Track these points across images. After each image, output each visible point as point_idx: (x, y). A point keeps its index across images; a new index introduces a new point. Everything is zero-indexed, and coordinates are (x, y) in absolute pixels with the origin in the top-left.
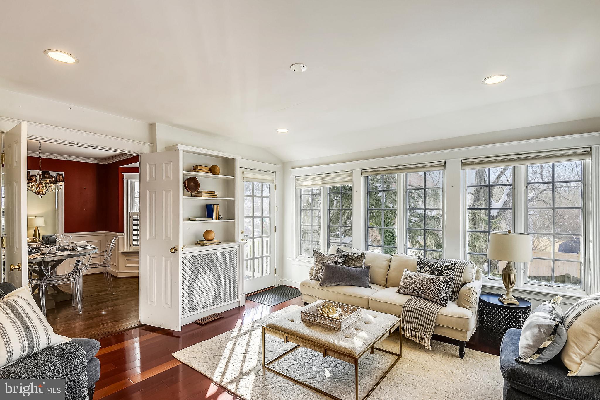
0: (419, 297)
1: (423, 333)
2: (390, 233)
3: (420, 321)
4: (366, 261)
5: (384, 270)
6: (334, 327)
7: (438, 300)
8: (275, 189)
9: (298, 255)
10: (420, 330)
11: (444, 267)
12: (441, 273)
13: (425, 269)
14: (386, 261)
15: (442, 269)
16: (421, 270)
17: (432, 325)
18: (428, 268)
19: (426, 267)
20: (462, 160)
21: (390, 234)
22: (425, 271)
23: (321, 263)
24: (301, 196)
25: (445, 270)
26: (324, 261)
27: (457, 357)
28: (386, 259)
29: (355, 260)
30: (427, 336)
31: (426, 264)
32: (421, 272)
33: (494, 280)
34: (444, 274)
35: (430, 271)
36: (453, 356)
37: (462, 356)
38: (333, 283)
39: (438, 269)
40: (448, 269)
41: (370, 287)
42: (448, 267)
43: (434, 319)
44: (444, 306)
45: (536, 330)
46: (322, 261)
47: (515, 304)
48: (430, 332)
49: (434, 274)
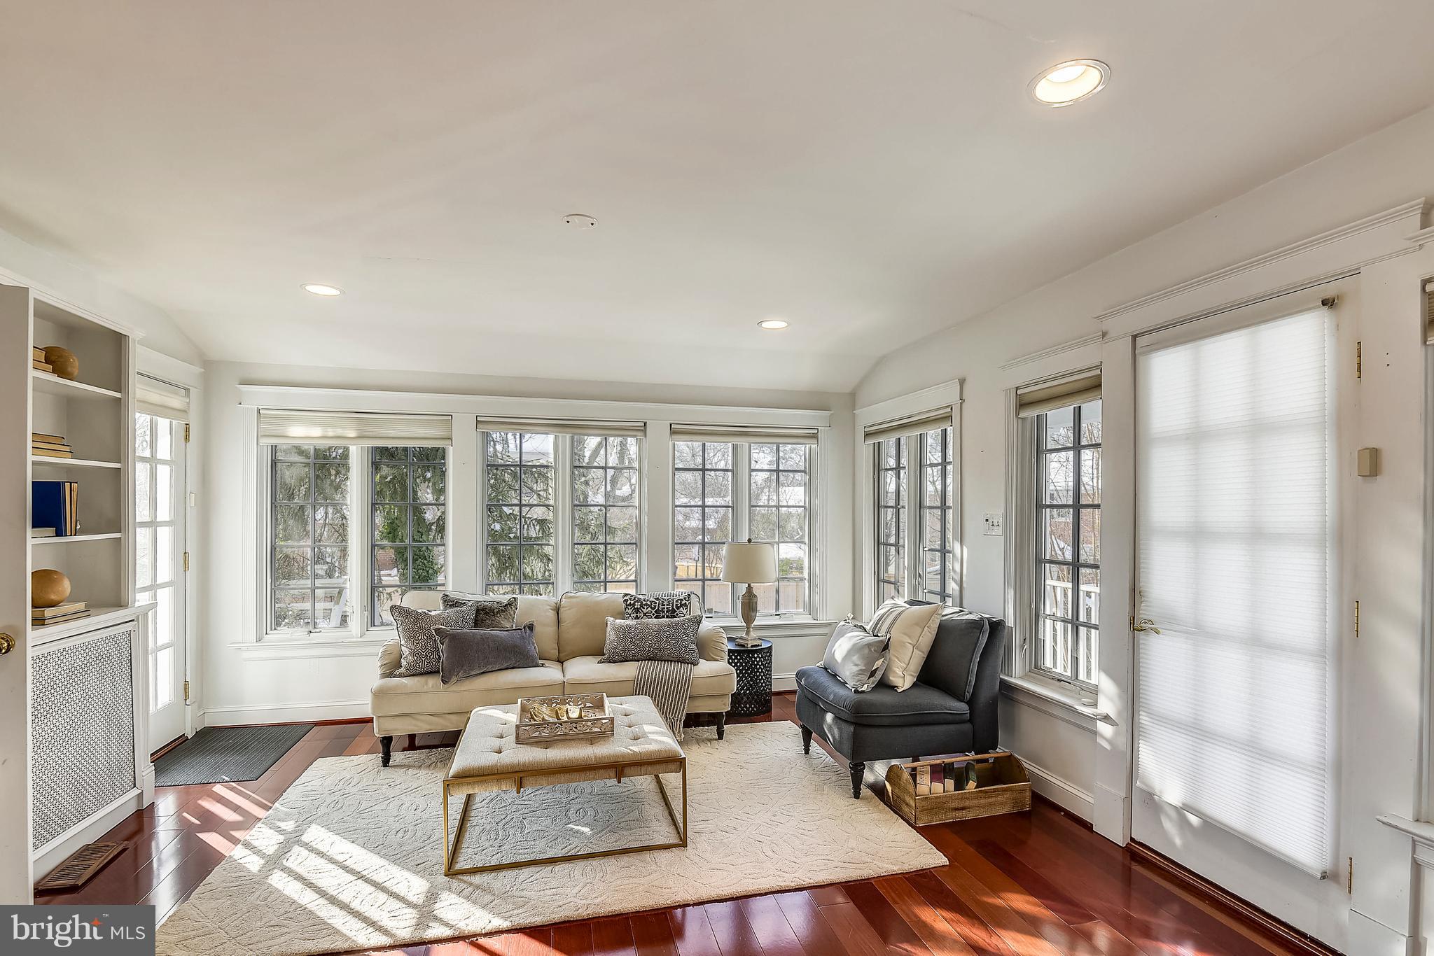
0: (650, 659)
1: (672, 716)
2: (426, 559)
3: (665, 699)
4: (520, 616)
5: (552, 629)
6: (599, 732)
7: (687, 656)
8: (187, 438)
9: (264, 633)
10: (666, 713)
11: (675, 603)
12: (672, 613)
13: (645, 611)
14: (552, 609)
15: (673, 606)
16: (638, 615)
17: (686, 698)
18: (649, 609)
19: (646, 607)
20: (671, 425)
21: (425, 561)
22: (645, 614)
23: (433, 631)
24: (274, 463)
25: (678, 608)
26: (441, 626)
27: (716, 740)
28: (549, 605)
29: (500, 616)
30: (677, 720)
31: (644, 603)
32: (637, 618)
33: (711, 617)
34: (677, 614)
35: (653, 614)
36: (710, 740)
37: (720, 735)
38: (472, 670)
39: (667, 608)
40: (681, 606)
41: (543, 665)
42: (681, 602)
43: (688, 688)
44: (695, 664)
45: (866, 651)
46: (435, 627)
47: (758, 646)
48: (683, 710)
49: (663, 617)
